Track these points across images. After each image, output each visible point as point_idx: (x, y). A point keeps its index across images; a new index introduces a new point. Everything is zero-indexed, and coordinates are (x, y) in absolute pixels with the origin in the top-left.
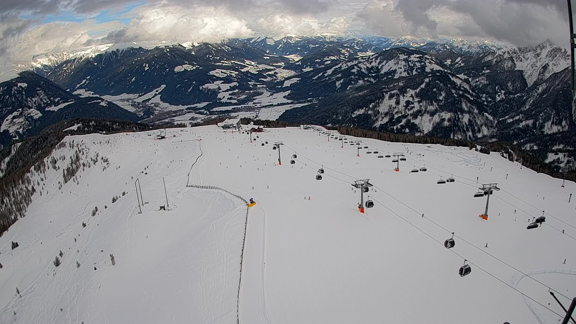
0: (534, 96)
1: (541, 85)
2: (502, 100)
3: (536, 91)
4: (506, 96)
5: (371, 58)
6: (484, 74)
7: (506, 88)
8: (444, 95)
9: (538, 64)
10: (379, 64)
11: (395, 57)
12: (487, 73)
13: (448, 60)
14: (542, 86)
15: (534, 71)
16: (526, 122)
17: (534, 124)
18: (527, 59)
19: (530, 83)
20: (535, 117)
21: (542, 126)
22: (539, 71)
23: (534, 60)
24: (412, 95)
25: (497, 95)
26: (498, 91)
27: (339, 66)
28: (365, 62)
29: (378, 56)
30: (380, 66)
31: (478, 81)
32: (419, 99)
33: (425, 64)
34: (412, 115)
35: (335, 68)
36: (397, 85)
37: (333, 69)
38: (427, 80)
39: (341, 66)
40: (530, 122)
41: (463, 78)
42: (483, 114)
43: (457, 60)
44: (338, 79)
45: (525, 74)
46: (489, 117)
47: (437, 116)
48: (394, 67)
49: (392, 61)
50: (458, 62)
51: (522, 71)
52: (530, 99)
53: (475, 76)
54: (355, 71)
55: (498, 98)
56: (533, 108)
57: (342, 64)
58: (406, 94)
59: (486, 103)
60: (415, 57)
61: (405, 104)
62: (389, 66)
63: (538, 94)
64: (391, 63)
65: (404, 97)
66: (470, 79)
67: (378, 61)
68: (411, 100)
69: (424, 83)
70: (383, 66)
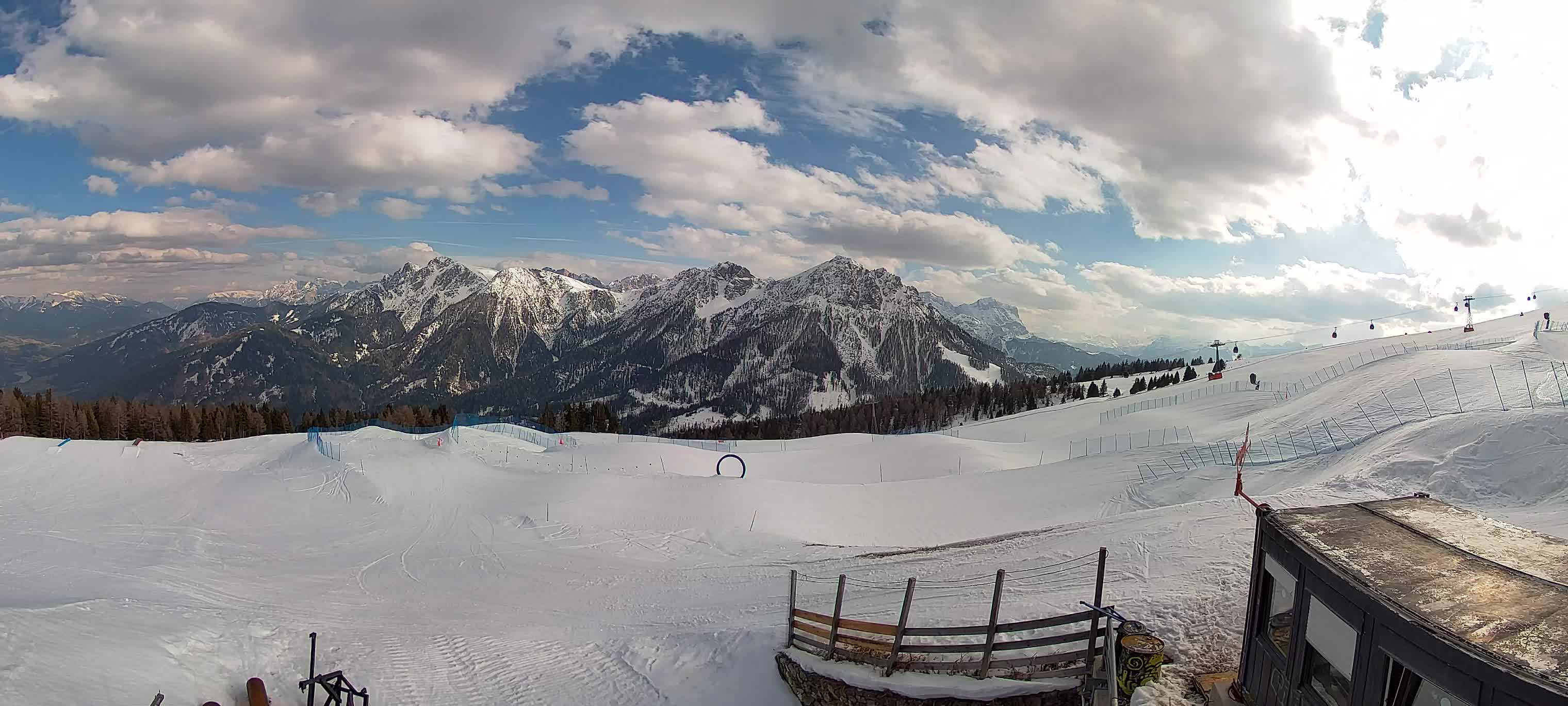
0: (421, 343)
1: (430, 326)
2: (365, 358)
3: (422, 336)
4: (371, 352)
5: (167, 320)
6: (331, 324)
7: (370, 340)
8: (272, 360)
9: (420, 298)
10: (177, 329)
11: (200, 316)
12: (337, 322)
13: (275, 316)
14: (432, 327)
15: (414, 310)
16: (414, 383)
17: (429, 384)
18: (400, 294)
19: (410, 326)
20: (428, 372)
21: (444, 386)
22: (422, 308)
23: (412, 293)
24: (223, 364)
25: (357, 352)
26: (358, 345)
27: (124, 335)
28: (158, 326)
29: (176, 318)
30: (179, 332)
31: (325, 335)
32: (235, 371)
33: (243, 322)
34: (223, 396)
35: (118, 338)
36: (200, 352)
37: (116, 340)
38: (245, 339)
39: (126, 335)
40: (422, 382)
41: (301, 333)
42: (339, 383)
43: (288, 315)
44: (122, 352)
45: (400, 315)
46: (349, 386)
47: (264, 394)
48: (198, 331)
49: (196, 322)
50: (291, 316)
51: (394, 312)
52: (413, 350)
53: (319, 329)
54: (144, 340)
55: (359, 357)
56: (422, 361)
57: (129, 333)
58: (214, 364)
59: (340, 366)
60: (229, 315)
61: (212, 380)
62: (191, 330)
63: (427, 340)
64: (194, 325)
65: (210, 368)
66: (312, 335)
67: (176, 325)
68: (222, 372)
69: (242, 345)
70: (183, 330)
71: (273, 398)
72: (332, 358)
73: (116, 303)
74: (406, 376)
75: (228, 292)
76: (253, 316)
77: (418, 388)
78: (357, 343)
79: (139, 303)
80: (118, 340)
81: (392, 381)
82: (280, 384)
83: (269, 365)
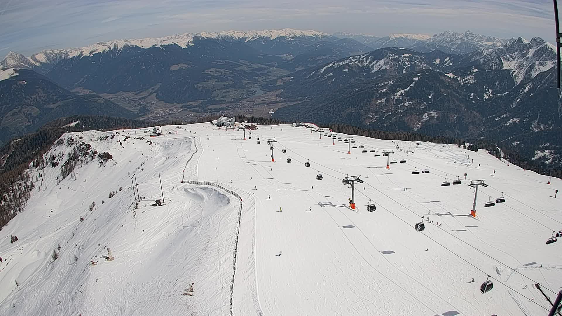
0: (521, 94)
1: (527, 85)
2: (489, 98)
3: (523, 90)
4: (493, 95)
5: (362, 57)
6: (472, 73)
7: (494, 87)
8: (433, 93)
9: (525, 64)
11: (386, 56)
12: (475, 72)
13: (437, 60)
14: (529, 85)
15: (521, 71)
16: (513, 120)
17: (521, 122)
18: (514, 59)
19: (517, 82)
20: (522, 116)
21: (529, 124)
22: (526, 70)
23: (521, 60)
24: (402, 93)
25: (485, 94)
26: (486, 89)
27: (331, 65)
28: (356, 61)
29: (369, 56)
30: (370, 65)
31: (467, 81)
32: (409, 98)
33: (415, 63)
34: (401, 113)
35: (327, 67)
36: (387, 84)
37: (325, 68)
38: (417, 79)
39: (332, 65)
40: (517, 120)
41: (452, 77)
42: (471, 113)
43: (446, 60)
44: (330, 78)
45: (513, 73)
46: (477, 115)
47: (426, 114)
48: (384, 66)
49: (383, 60)
50: (447, 61)
51: (509, 70)
52: (517, 98)
53: (463, 75)
54: (346, 70)
55: (486, 97)
56: (520, 106)
57: (334, 63)
58: (396, 93)
59: (474, 102)
60: (405, 57)
61: (394, 103)
62: (379, 65)
63: (525, 93)
64: (382, 62)
65: (394, 95)
66: (459, 79)
67: (368, 61)
68: (401, 98)
69: (414, 82)
70: (374, 65)
71: (431, 117)
72: (470, 96)
73: (319, 38)
74: (510, 114)
75: (405, 34)
76: (422, 58)
77: (515, 123)
78: (485, 88)
79: (337, 38)
80: (327, 68)
81: (502, 116)
82: (437, 110)
83: (430, 97)
